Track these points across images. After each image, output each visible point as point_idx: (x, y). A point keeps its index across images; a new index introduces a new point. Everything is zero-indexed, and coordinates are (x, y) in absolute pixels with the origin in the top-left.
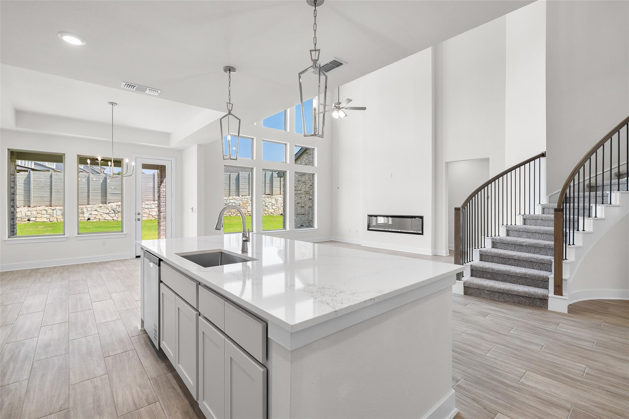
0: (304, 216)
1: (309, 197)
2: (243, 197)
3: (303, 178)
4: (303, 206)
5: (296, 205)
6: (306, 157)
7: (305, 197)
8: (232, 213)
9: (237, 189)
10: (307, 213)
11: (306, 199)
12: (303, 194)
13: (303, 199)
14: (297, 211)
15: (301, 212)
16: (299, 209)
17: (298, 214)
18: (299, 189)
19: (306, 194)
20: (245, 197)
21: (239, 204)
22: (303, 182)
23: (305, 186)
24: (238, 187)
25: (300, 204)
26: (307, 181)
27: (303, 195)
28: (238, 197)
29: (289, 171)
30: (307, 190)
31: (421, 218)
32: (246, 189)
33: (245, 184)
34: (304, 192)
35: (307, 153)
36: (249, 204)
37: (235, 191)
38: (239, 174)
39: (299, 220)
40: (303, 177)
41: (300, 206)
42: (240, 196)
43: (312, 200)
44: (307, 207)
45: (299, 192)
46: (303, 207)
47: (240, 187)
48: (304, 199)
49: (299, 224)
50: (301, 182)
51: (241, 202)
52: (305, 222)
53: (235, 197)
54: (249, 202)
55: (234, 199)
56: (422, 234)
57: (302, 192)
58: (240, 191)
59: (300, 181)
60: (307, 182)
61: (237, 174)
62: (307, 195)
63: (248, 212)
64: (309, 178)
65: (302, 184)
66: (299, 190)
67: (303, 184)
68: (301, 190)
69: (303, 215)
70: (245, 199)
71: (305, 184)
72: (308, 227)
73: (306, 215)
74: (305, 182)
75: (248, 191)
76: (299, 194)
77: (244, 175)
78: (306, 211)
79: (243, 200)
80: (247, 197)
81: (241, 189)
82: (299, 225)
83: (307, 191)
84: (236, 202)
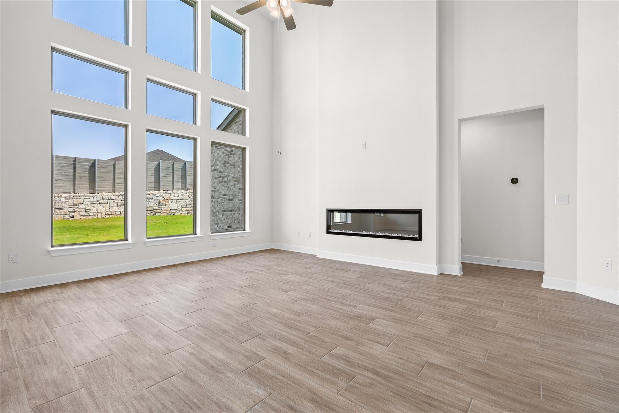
0: (232, 213)
1: (239, 185)
2: (164, 192)
3: (231, 159)
4: (231, 198)
5: (222, 198)
6: (235, 128)
7: (233, 187)
8: (149, 212)
9: (157, 182)
10: (236, 209)
11: (235, 189)
12: (231, 181)
13: (231, 189)
14: (223, 206)
15: (229, 208)
16: (225, 203)
17: (224, 211)
18: (226, 174)
19: (236, 181)
20: (166, 192)
21: (158, 201)
22: (231, 165)
23: (233, 170)
24: (158, 180)
25: (228, 197)
26: (236, 162)
27: (231, 184)
28: (158, 192)
29: (200, 137)
30: (237, 175)
31: (418, 212)
32: (169, 182)
33: (168, 176)
34: (233, 178)
35: (237, 122)
36: (172, 200)
37: (153, 184)
38: (159, 163)
39: (226, 219)
40: (231, 157)
41: (227, 199)
42: (161, 191)
43: (243, 189)
44: (237, 200)
45: (226, 179)
46: (231, 200)
47: (161, 179)
48: (233, 189)
49: (226, 224)
50: (228, 165)
51: (161, 198)
52: (234, 222)
53: (153, 192)
54: (172, 198)
55: (151, 194)
56: (420, 239)
57: (229, 178)
58: (161, 184)
59: (227, 163)
60: (236, 164)
61: (157, 163)
62: (236, 183)
63: (172, 211)
64: (240, 159)
65: (229, 167)
66: (226, 177)
67: (231, 168)
68: (228, 176)
69: (232, 211)
70: (167, 195)
71: (234, 168)
72: (238, 229)
73: (235, 211)
74: (234, 165)
75: (172, 184)
76: (225, 182)
77: (167, 165)
78: (235, 207)
79: (164, 195)
80: (171, 192)
81: (162, 182)
82: (226, 227)
83: (237, 178)
84: (154, 198)
